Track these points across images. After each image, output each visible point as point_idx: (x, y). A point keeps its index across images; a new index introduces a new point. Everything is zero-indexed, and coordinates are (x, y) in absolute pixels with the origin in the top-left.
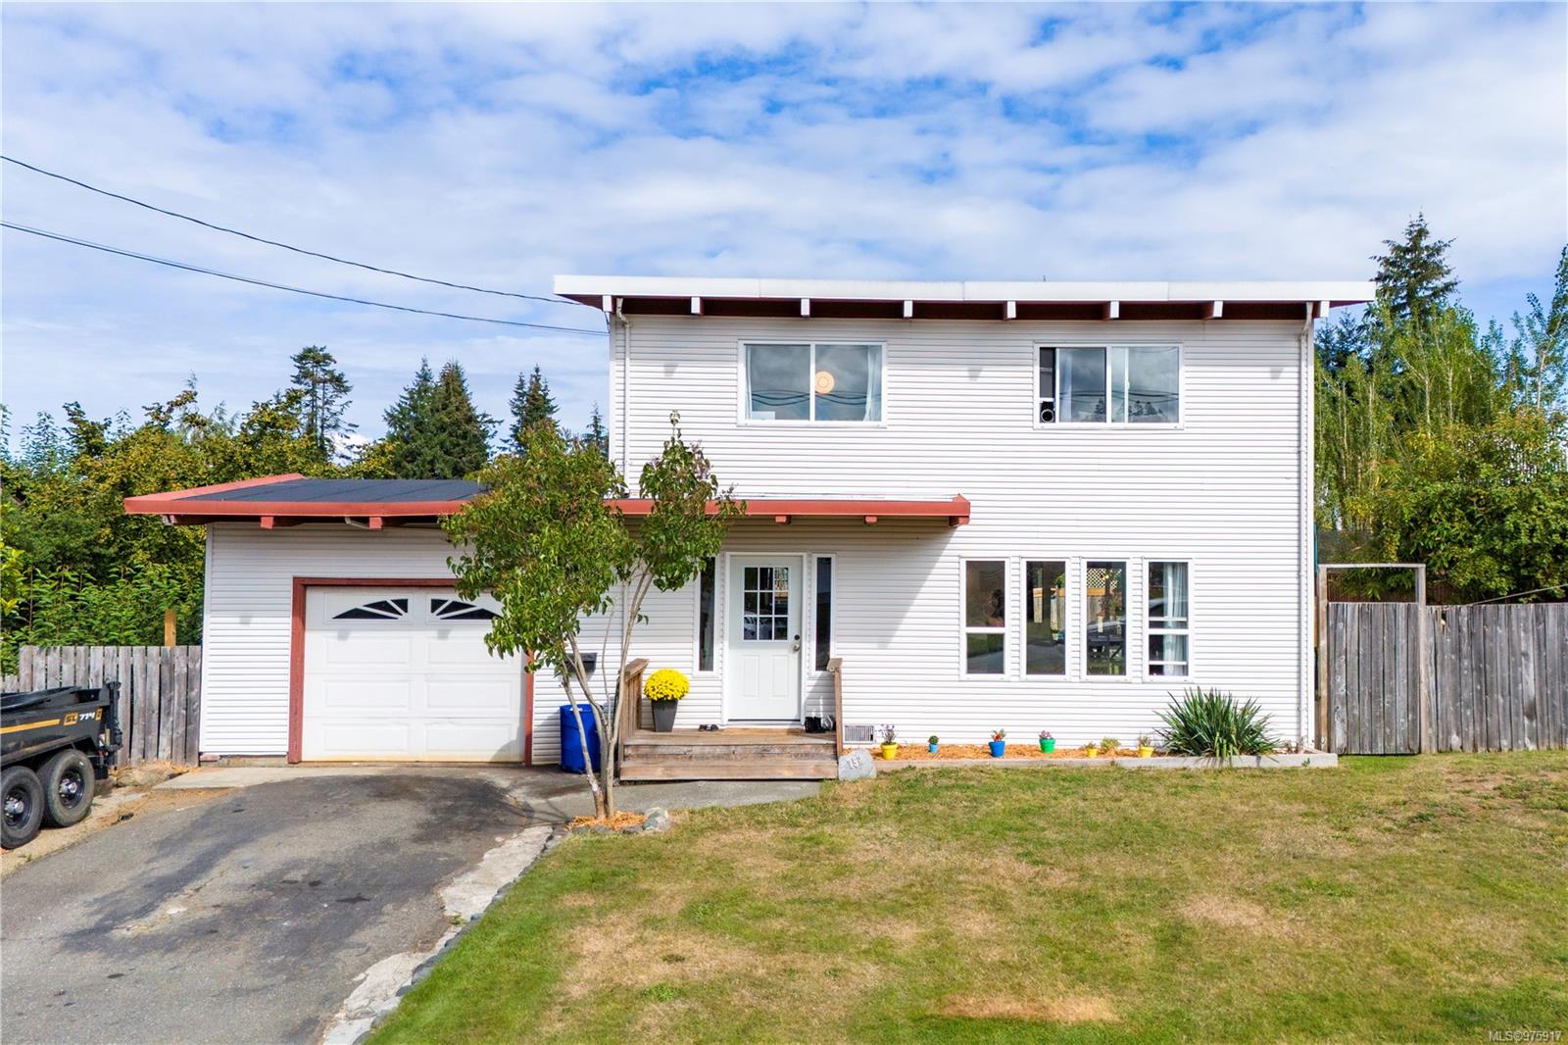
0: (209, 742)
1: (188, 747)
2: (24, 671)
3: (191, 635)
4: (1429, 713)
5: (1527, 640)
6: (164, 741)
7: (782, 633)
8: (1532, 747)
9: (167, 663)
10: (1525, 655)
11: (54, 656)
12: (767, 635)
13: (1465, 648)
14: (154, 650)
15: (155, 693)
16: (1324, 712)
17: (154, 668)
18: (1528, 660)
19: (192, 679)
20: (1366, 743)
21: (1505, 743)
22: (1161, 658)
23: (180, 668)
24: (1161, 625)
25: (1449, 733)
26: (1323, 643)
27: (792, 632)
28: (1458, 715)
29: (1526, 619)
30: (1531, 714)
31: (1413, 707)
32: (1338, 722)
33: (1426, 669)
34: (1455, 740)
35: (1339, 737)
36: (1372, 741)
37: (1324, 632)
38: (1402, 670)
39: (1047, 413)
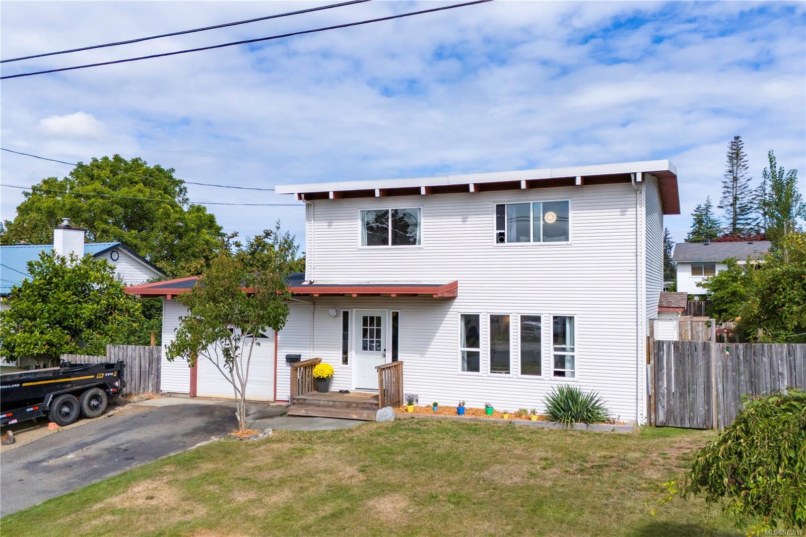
0: (165, 387)
1: (157, 389)
2: (108, 355)
3: (158, 342)
4: (718, 406)
5: (783, 366)
6: (150, 385)
9: (151, 353)
10: (782, 374)
11: (117, 348)
12: (371, 348)
13: (742, 368)
14: (147, 347)
15: (147, 365)
16: (652, 402)
17: (147, 354)
18: (783, 378)
20: (678, 420)
22: (563, 367)
23: (155, 356)
24: (564, 350)
27: (382, 348)
29: (782, 352)
31: (708, 402)
32: (660, 407)
33: (716, 379)
35: (662, 417)
36: (682, 420)
37: (652, 357)
38: (701, 380)
39: (501, 238)
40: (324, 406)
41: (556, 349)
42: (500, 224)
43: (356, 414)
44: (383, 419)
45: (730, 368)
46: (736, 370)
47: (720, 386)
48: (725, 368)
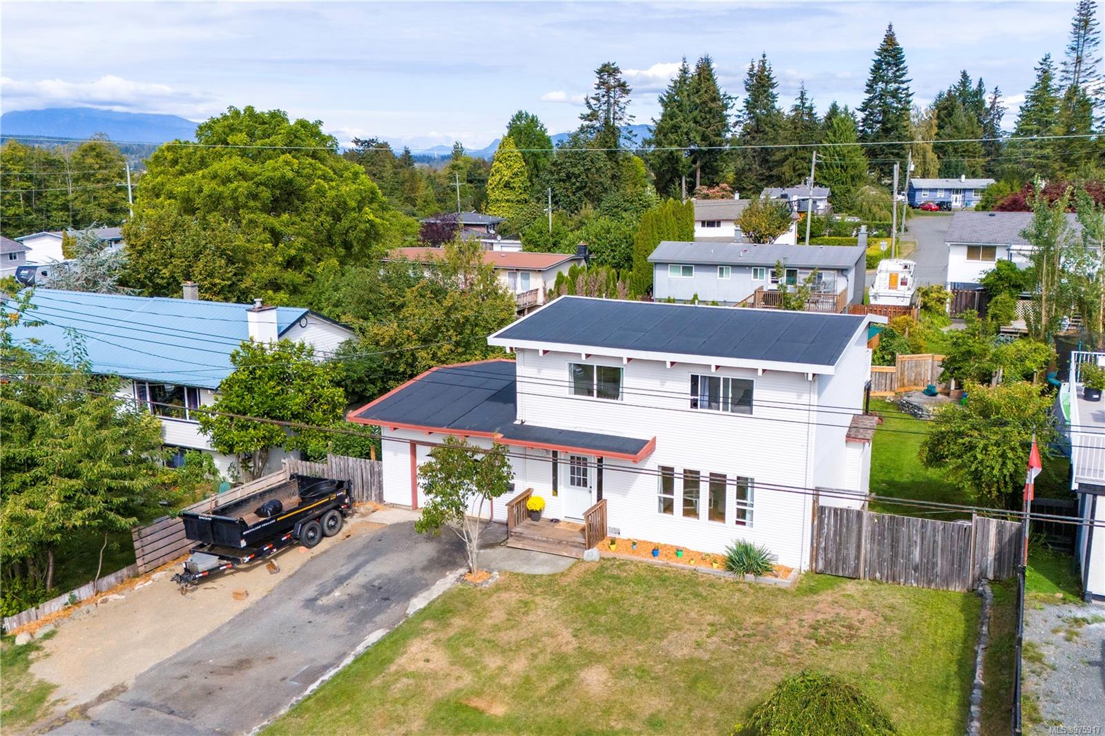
0: (388, 498)
1: (380, 498)
2: (329, 463)
3: (379, 458)
4: (865, 561)
5: (917, 535)
6: (373, 495)
7: (585, 484)
8: (915, 585)
9: (372, 466)
10: (916, 542)
11: (338, 458)
12: (579, 484)
13: (886, 534)
14: (368, 461)
15: (369, 477)
16: (814, 554)
17: (368, 467)
18: (916, 545)
19: (380, 473)
20: (834, 570)
21: (902, 580)
22: (744, 518)
23: (376, 469)
24: (745, 504)
25: (875, 572)
26: (816, 522)
27: (588, 485)
28: (880, 564)
29: (917, 526)
30: (916, 569)
31: (858, 557)
32: (820, 559)
33: (866, 540)
34: (878, 575)
35: (821, 566)
36: (837, 569)
37: (816, 518)
38: (854, 540)
39: (694, 404)
40: (538, 540)
41: (738, 503)
42: (694, 391)
43: (566, 552)
44: (589, 559)
45: (877, 533)
46: (882, 534)
47: (869, 546)
48: (873, 532)
